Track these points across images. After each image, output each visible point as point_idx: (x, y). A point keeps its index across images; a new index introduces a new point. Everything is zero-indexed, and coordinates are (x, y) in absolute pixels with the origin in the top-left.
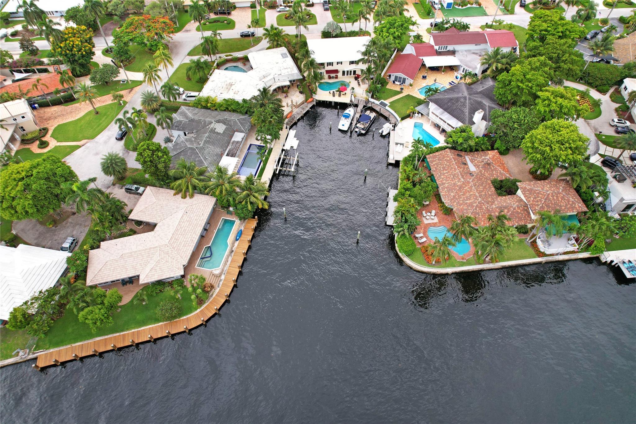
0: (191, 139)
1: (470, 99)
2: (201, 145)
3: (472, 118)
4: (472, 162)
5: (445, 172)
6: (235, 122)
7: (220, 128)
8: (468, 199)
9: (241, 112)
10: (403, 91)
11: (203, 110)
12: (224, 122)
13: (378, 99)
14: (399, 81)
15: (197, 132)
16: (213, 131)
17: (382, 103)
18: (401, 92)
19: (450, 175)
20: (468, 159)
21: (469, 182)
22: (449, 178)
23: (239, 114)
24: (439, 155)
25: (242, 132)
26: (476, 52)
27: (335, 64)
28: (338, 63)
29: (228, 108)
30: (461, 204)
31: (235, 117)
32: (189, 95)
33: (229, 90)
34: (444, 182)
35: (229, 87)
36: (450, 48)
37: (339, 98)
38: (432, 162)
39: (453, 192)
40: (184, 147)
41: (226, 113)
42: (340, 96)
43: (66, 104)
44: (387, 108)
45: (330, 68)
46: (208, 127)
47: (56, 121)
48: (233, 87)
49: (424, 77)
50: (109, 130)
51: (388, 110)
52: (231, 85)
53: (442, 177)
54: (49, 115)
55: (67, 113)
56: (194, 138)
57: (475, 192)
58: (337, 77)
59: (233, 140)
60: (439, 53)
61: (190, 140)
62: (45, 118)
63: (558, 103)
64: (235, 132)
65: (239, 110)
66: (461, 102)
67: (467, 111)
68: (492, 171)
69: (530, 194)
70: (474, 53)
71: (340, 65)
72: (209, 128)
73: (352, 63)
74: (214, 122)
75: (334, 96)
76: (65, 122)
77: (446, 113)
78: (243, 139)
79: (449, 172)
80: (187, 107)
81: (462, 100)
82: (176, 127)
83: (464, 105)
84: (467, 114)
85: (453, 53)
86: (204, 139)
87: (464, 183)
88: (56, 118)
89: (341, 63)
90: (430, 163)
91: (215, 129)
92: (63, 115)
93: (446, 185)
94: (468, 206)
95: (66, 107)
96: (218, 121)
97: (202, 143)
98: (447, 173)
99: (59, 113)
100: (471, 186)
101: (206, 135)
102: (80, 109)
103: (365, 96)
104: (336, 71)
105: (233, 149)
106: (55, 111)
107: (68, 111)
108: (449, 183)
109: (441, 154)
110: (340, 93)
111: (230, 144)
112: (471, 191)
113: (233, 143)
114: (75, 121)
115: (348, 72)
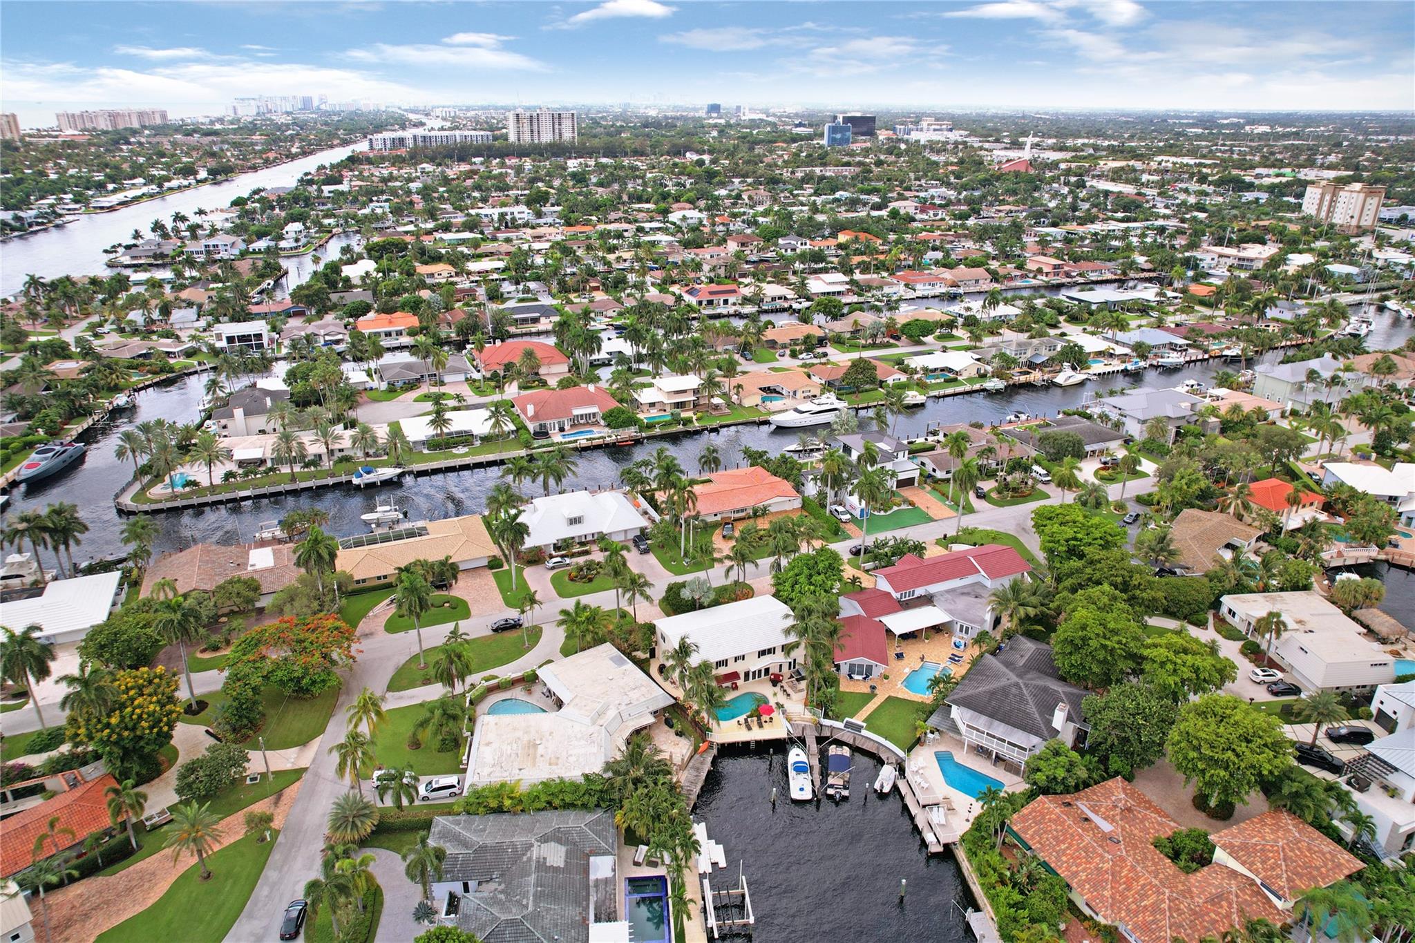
0: (494, 898)
1: (1026, 685)
2: (530, 908)
3: (1050, 722)
4: (1096, 812)
5: (1063, 847)
6: (581, 832)
7: (555, 855)
8: (1144, 896)
9: (585, 806)
10: (876, 691)
11: (492, 817)
12: (556, 837)
13: (837, 718)
14: (860, 673)
15: (502, 875)
16: (542, 865)
17: (848, 725)
18: (872, 695)
19: (1076, 850)
20: (1083, 806)
21: (1122, 859)
22: (1078, 857)
23: (581, 813)
24: (1030, 813)
25: (605, 853)
26: (965, 590)
27: (731, 662)
28: (736, 659)
29: (549, 803)
30: (1136, 913)
31: (576, 822)
32: (435, 786)
33: (535, 758)
34: (1074, 868)
35: (531, 751)
36: (919, 591)
37: (761, 731)
38: (1026, 830)
39: (1104, 889)
40: (492, 922)
41: (549, 814)
42: (761, 726)
43: (109, 870)
44: (864, 732)
45: (723, 671)
46: (525, 859)
47: (89, 924)
48: (541, 750)
49: (900, 656)
50: (251, 917)
51: (871, 738)
52: (535, 746)
53: (1064, 859)
54: (65, 911)
55: (118, 895)
56: (501, 892)
57: (1146, 878)
58: (735, 688)
59: (592, 877)
60: (906, 605)
61: (494, 901)
62: (53, 923)
63: (1189, 664)
64: (588, 856)
65: (579, 803)
66: (1015, 696)
67: (1032, 709)
68: (1142, 822)
69: (1249, 854)
70: (963, 594)
71: (740, 661)
72: (530, 859)
73: (762, 653)
74: (536, 844)
75: (749, 728)
76: (116, 921)
77: (996, 723)
78: (614, 870)
79: (1071, 845)
80: (450, 818)
81: (1014, 690)
82: (447, 872)
83: (1022, 699)
84: (1037, 715)
85: (928, 600)
86: (532, 890)
87: (1114, 864)
88: (86, 916)
89: (743, 657)
90: (1022, 835)
91: (545, 859)
92: (107, 903)
93: (1083, 876)
94: (1153, 913)
95: (112, 879)
96: (544, 839)
97: (531, 903)
98: (1067, 848)
99: (95, 900)
100: (1132, 866)
101: (533, 878)
102: (153, 874)
103: (808, 715)
104: (735, 675)
105: (604, 901)
106: (81, 895)
107: (121, 887)
108: (1084, 870)
109: (1033, 810)
110: (759, 719)
111: (592, 890)
112: (1139, 877)
113: (596, 886)
114: (149, 910)
115: (754, 673)
